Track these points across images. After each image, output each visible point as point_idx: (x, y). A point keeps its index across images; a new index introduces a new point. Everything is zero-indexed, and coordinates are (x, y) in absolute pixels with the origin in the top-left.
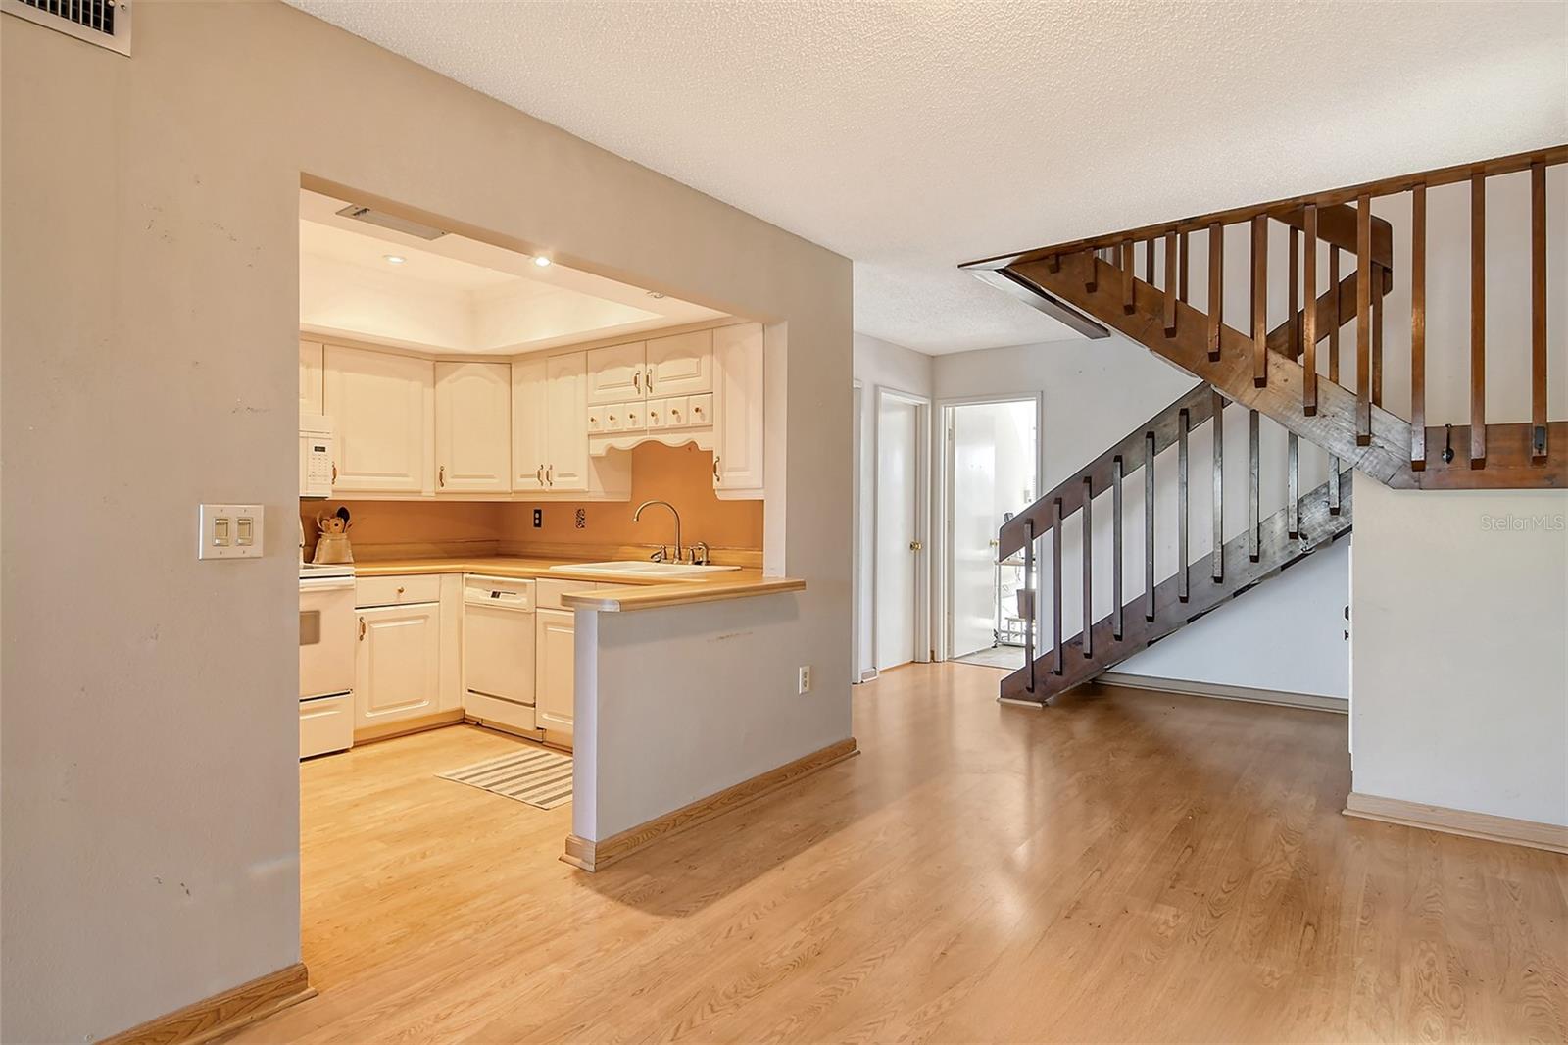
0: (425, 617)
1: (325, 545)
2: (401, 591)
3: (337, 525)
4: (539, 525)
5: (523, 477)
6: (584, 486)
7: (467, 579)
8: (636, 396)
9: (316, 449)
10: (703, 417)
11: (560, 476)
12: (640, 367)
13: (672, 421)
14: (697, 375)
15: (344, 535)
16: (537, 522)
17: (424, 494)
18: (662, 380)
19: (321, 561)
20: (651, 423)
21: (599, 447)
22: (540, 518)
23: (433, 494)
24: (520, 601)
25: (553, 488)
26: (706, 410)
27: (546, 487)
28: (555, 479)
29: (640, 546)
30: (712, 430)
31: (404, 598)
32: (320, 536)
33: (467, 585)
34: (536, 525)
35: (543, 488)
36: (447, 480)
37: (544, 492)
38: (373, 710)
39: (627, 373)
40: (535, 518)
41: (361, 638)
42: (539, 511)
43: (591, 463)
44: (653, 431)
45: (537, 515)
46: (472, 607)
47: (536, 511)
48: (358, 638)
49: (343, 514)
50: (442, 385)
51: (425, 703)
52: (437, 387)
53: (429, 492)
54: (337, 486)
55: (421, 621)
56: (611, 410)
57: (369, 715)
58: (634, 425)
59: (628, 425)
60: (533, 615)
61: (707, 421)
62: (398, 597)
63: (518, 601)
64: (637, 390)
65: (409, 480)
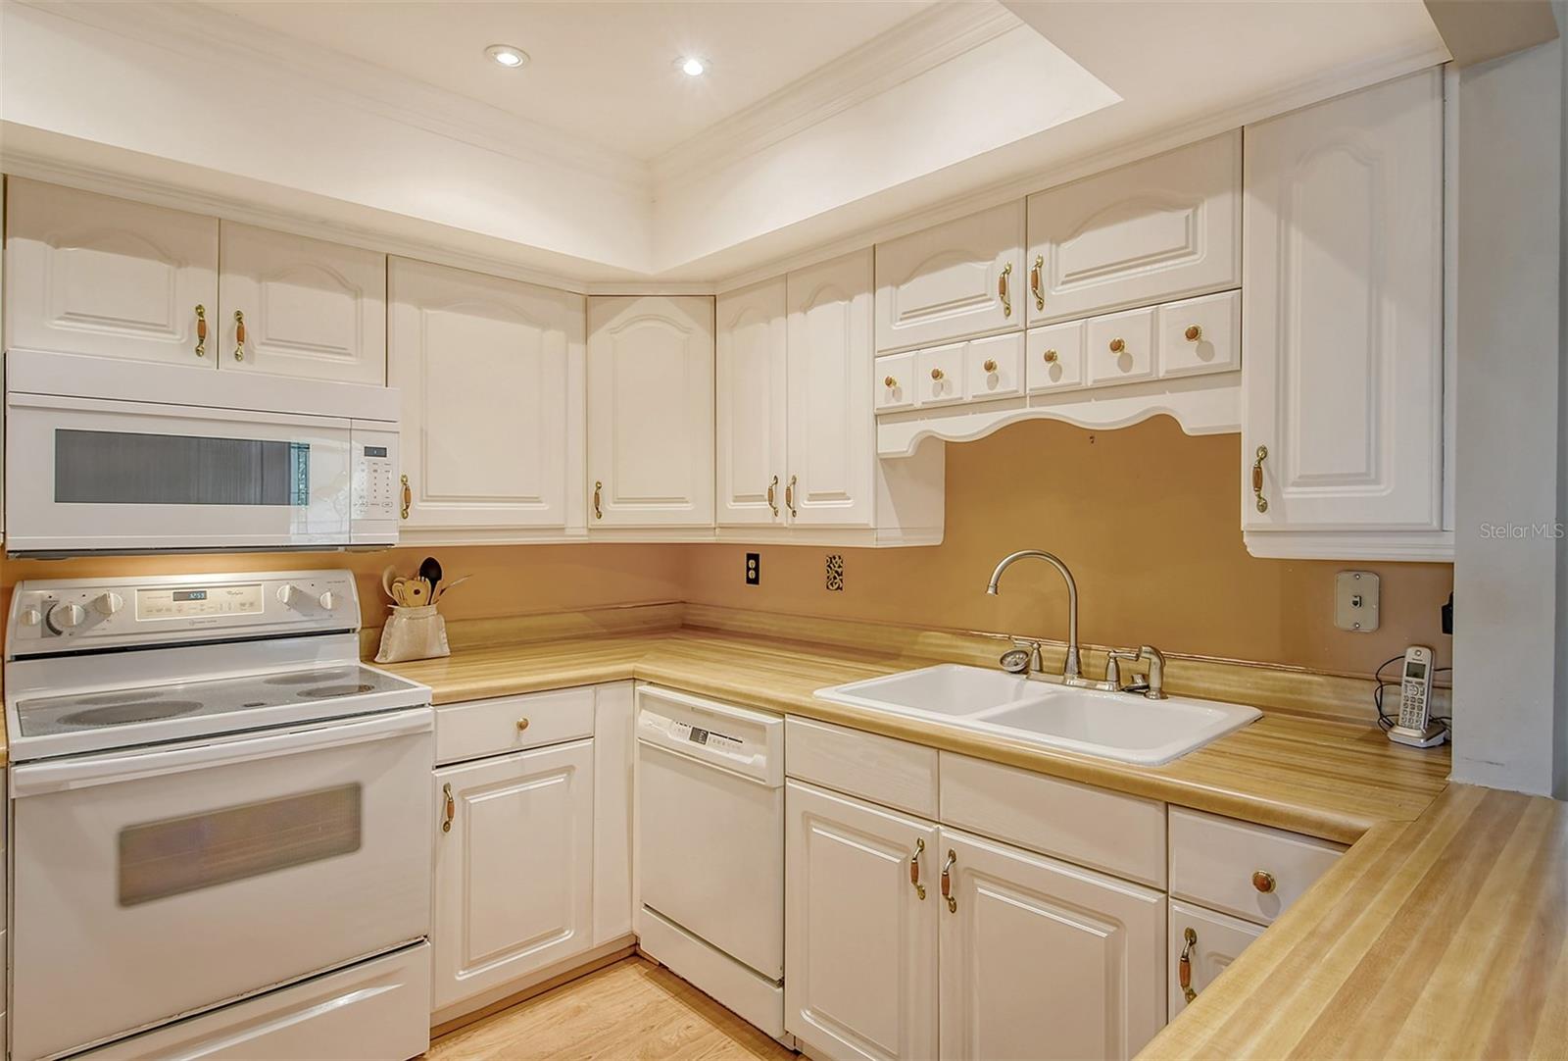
0: (568, 770)
1: (399, 630)
2: (522, 726)
3: (417, 592)
4: (755, 581)
5: (738, 499)
6: (866, 518)
7: (643, 696)
8: (1001, 321)
9: (369, 452)
10: (1207, 351)
11: (813, 497)
12: (1011, 256)
13: (1106, 367)
14: (1186, 250)
15: (432, 609)
16: (752, 575)
17: (568, 532)
18: (1072, 277)
19: (391, 658)
20: (1040, 377)
21: (900, 439)
22: (757, 569)
23: (585, 532)
24: (752, 759)
25: (798, 520)
26: (1218, 332)
27: (784, 518)
28: (803, 504)
29: (965, 633)
30: (1238, 383)
31: (528, 737)
32: (391, 612)
33: (643, 706)
34: (749, 581)
35: (778, 520)
36: (607, 506)
37: (781, 528)
38: (471, 965)
39: (980, 275)
40: (748, 569)
41: (446, 826)
42: (756, 557)
43: (880, 471)
44: (1042, 397)
45: (752, 564)
46: (653, 751)
47: (750, 557)
48: (439, 826)
49: (431, 570)
50: (598, 337)
51: (568, 935)
52: (592, 339)
53: (577, 529)
54: (410, 522)
55: (560, 779)
56: (931, 358)
57: (462, 976)
58: (991, 387)
59: (977, 385)
60: (779, 793)
61: (1222, 357)
62: (518, 738)
63: (748, 760)
64: (1003, 306)
65: (543, 507)
